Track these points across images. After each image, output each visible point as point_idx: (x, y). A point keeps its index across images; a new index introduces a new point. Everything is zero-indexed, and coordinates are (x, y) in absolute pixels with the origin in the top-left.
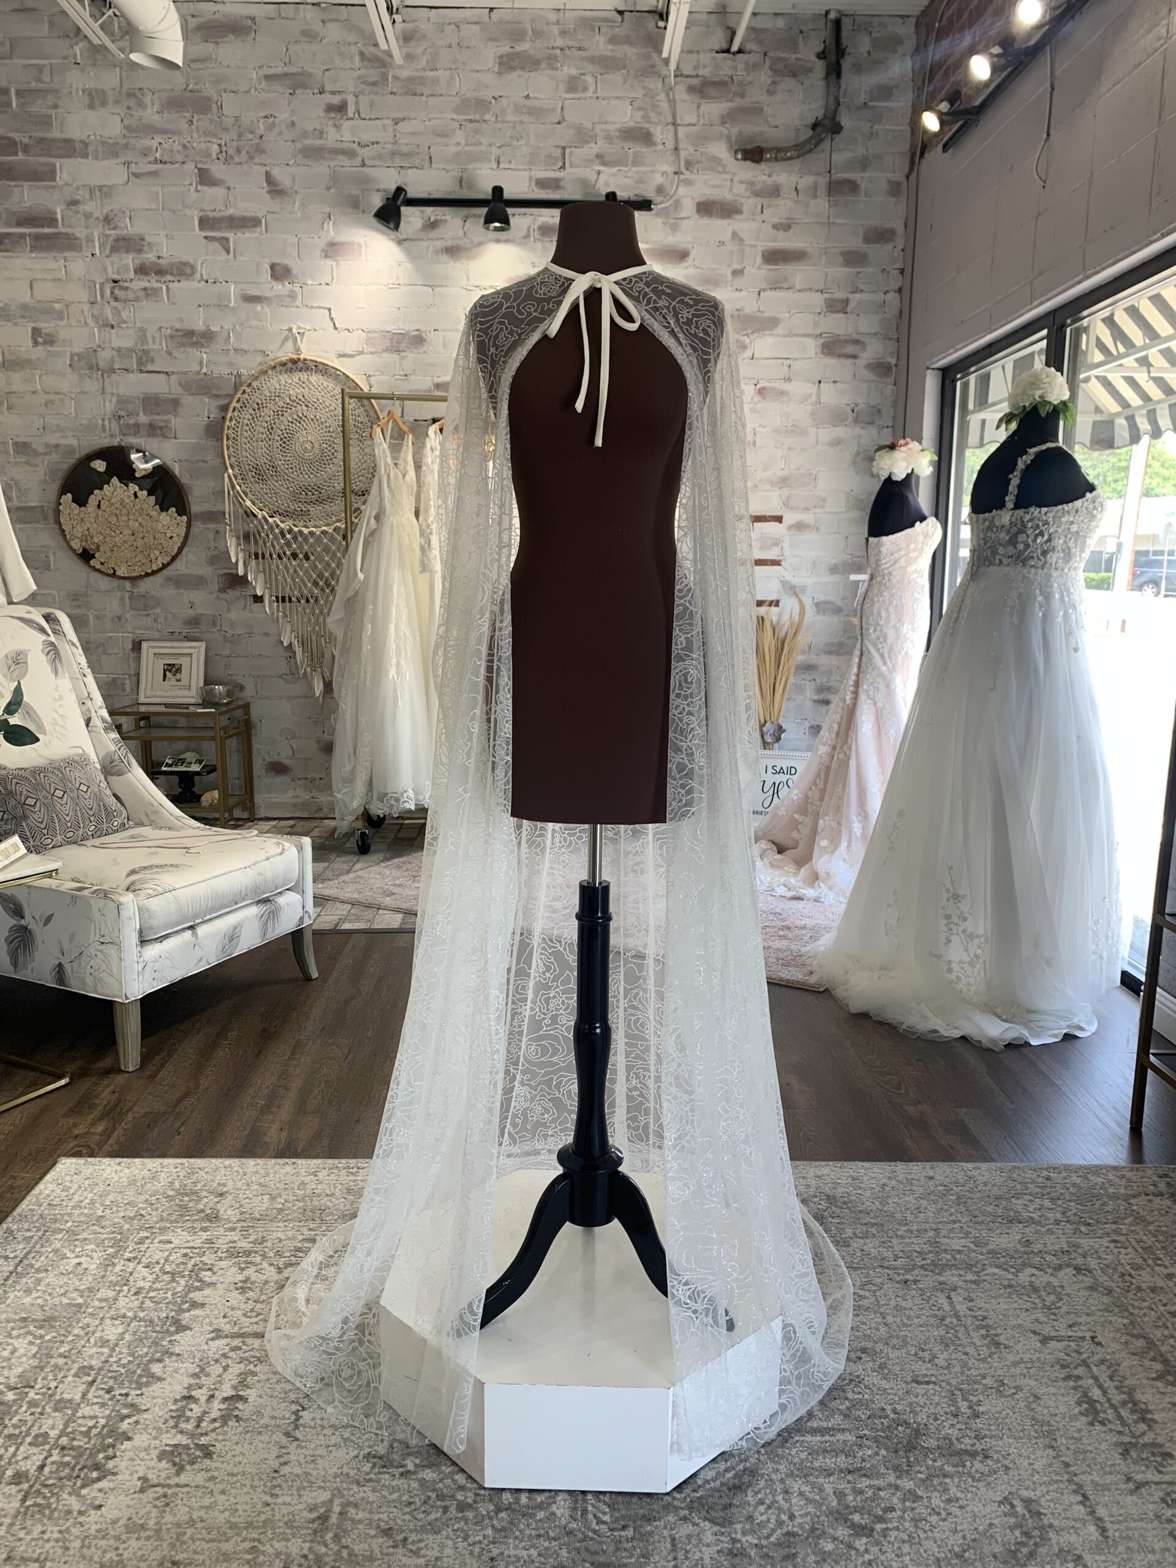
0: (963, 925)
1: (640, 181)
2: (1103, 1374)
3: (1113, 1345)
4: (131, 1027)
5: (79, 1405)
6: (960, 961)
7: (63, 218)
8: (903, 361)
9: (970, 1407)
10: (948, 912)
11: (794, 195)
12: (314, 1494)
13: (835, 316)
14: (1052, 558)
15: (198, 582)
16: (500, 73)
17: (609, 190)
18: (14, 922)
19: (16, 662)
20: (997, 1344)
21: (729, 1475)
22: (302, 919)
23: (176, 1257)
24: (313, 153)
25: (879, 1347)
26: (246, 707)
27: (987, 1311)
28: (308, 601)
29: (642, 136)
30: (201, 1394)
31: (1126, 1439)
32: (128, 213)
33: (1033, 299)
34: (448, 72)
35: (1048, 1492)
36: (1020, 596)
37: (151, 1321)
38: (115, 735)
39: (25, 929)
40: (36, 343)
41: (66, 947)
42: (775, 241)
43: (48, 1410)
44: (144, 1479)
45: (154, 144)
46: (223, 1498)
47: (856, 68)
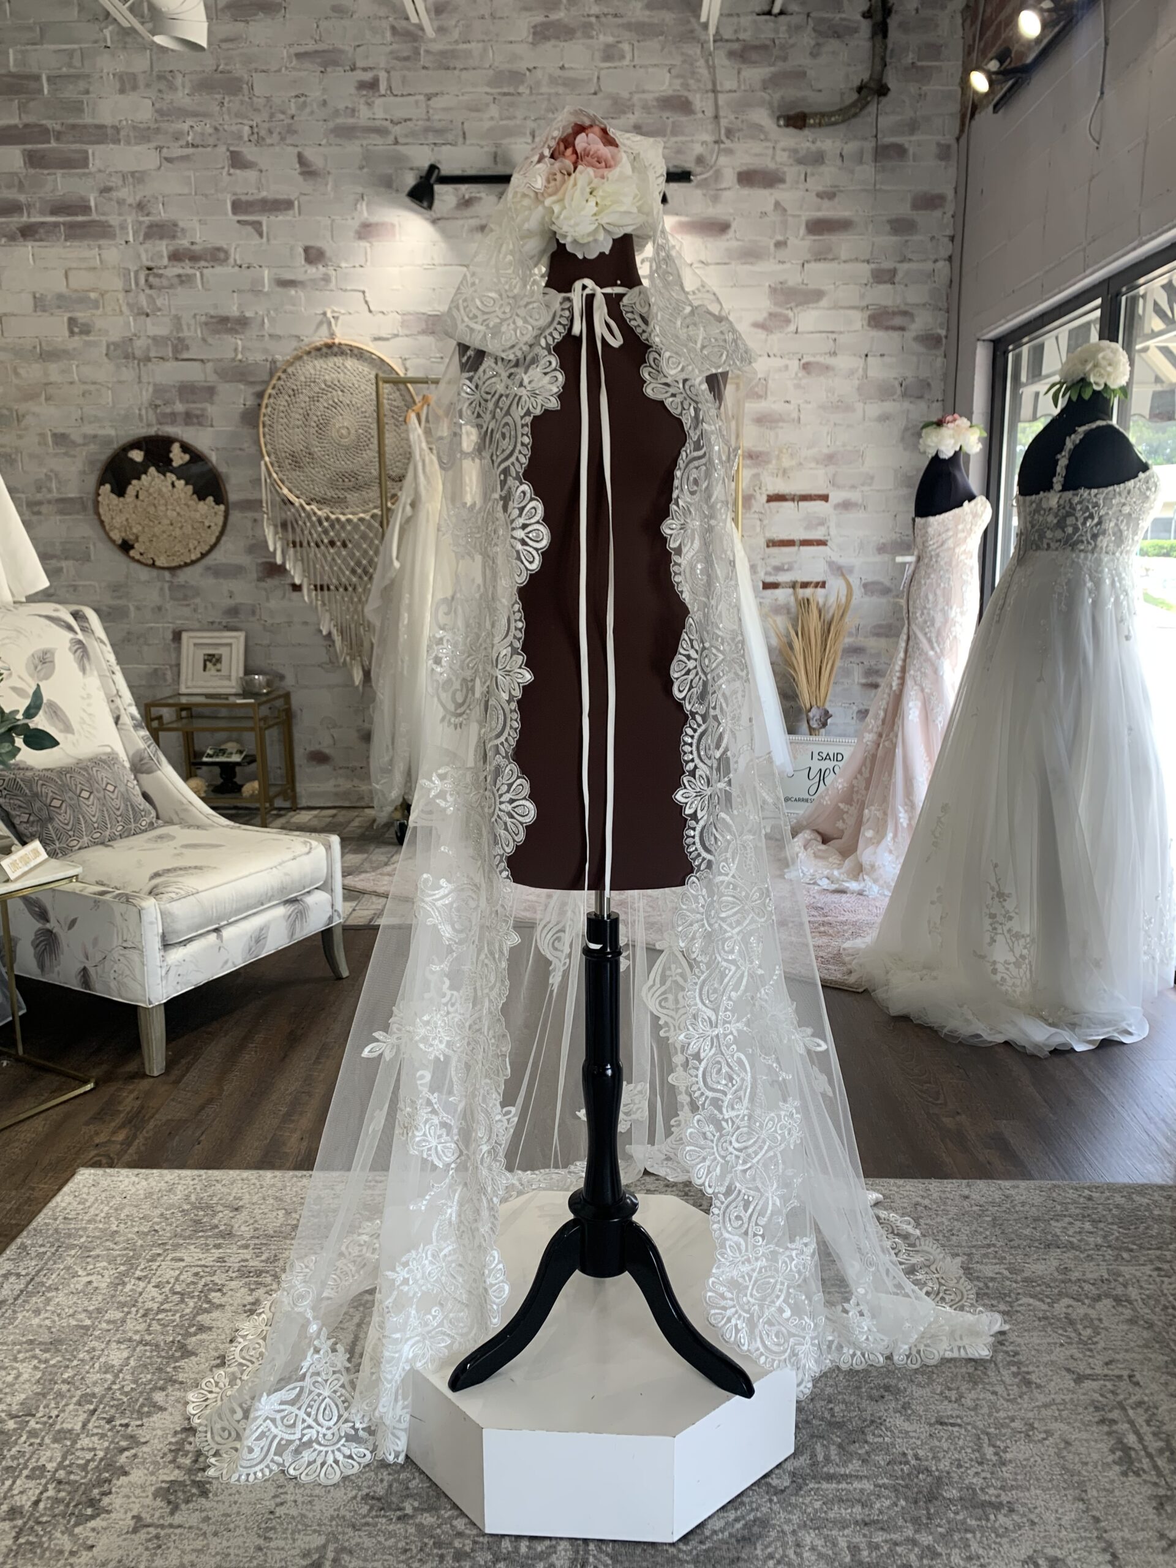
0: (1009, 925)
1: (679, 152)
2: (1139, 1418)
3: (1151, 1386)
4: (155, 1032)
5: (78, 1435)
6: (1006, 962)
7: (96, 206)
8: (953, 333)
9: (996, 1454)
10: (993, 911)
11: (839, 162)
12: (307, 1538)
13: (882, 287)
14: (1103, 542)
15: (237, 571)
16: (534, 44)
18: (39, 925)
19: (44, 661)
20: (1028, 1384)
21: (739, 1525)
22: (331, 919)
23: (187, 1277)
24: (346, 132)
25: (903, 1385)
26: (287, 696)
27: (1019, 1346)
28: (346, 589)
29: (681, 105)
31: (1162, 1492)
32: (161, 199)
33: (1086, 267)
34: (481, 45)
36: (1068, 583)
37: (157, 1346)
38: (144, 733)
39: (50, 932)
40: (72, 333)
41: (90, 950)
42: (819, 210)
43: (47, 1440)
44: (137, 1518)
45: (185, 127)
46: (216, 1540)
47: (904, 27)
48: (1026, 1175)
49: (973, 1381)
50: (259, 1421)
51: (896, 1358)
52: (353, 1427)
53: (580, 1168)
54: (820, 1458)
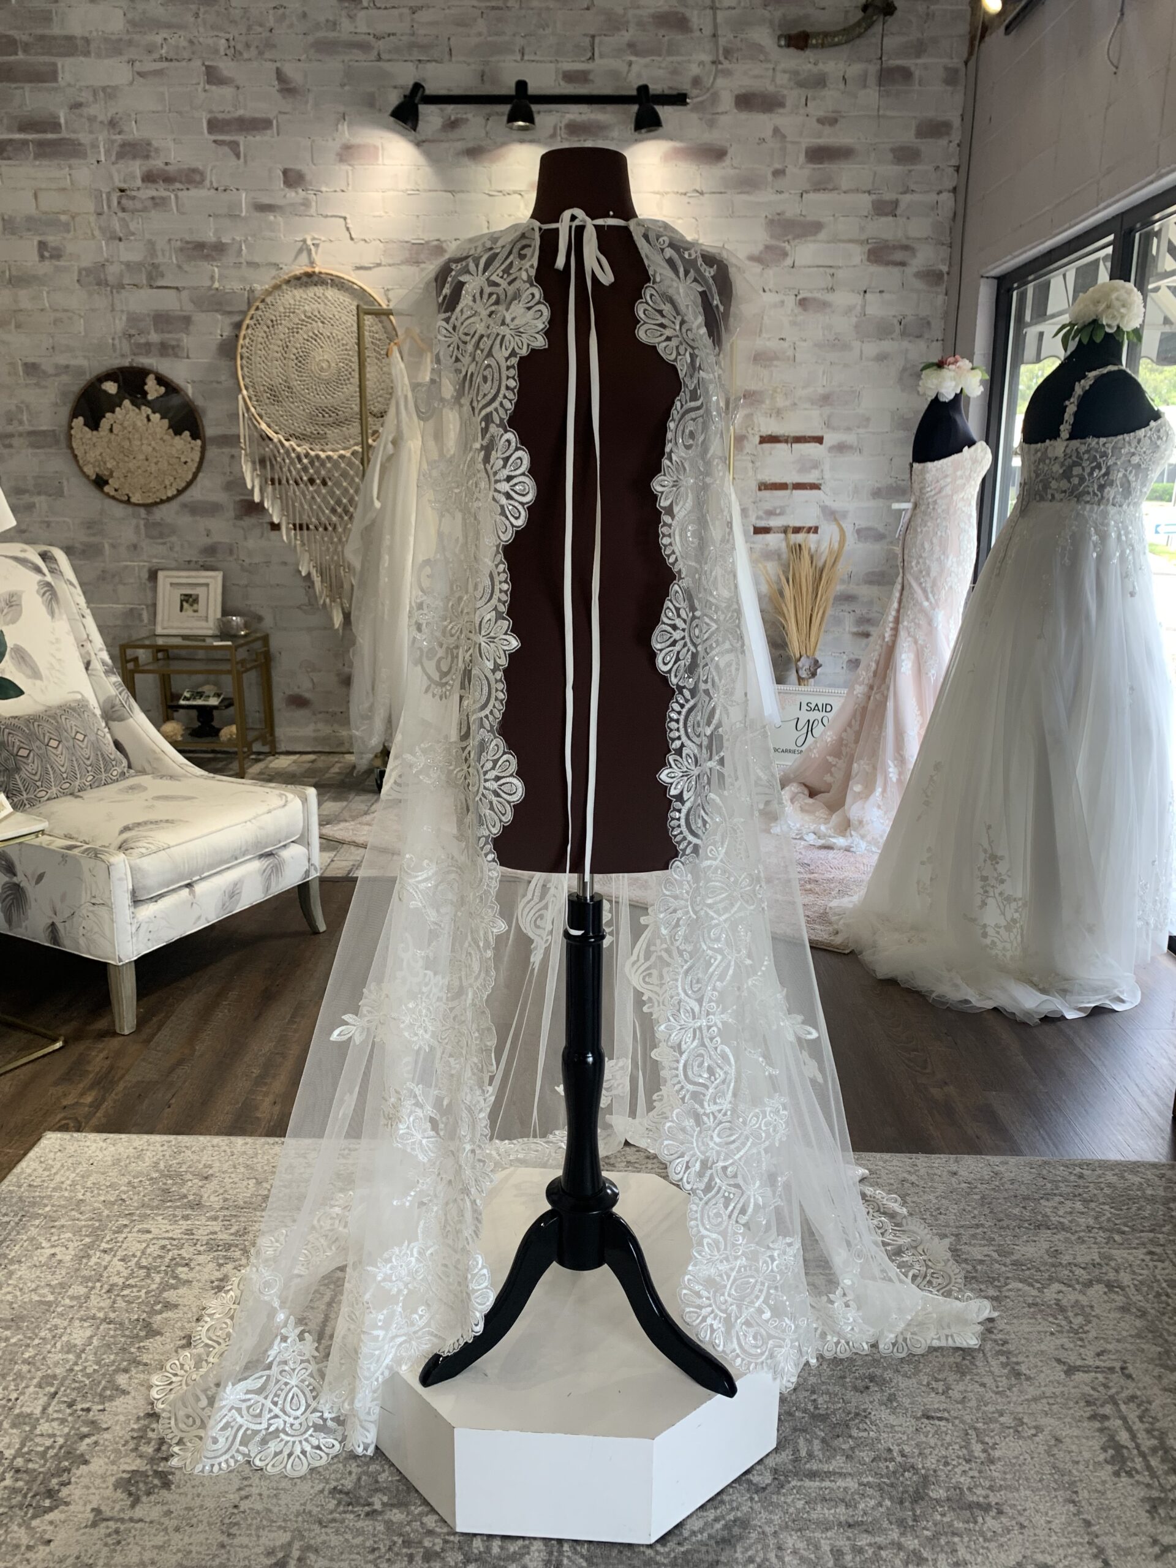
0: (1001, 888)
1: (675, 72)
2: (1132, 1413)
3: (1144, 1379)
4: (126, 989)
5: (38, 1420)
6: (996, 926)
7: (66, 122)
8: (956, 269)
9: (984, 1451)
10: (985, 874)
11: (842, 86)
12: (272, 1535)
13: (883, 219)
14: (1110, 492)
15: (211, 509)
17: (641, 83)
18: (6, 879)
19: (8, 605)
20: (1018, 1375)
21: (718, 1526)
22: (307, 873)
23: (154, 1250)
24: (325, 47)
25: (888, 1375)
26: (265, 639)
27: (1008, 1333)
28: (326, 529)
29: (675, 22)
31: (1155, 1494)
32: (134, 116)
33: (1099, 201)
35: (1065, 1557)
36: (1073, 536)
37: (121, 1324)
38: (116, 679)
39: (17, 886)
40: (42, 257)
41: (58, 907)
42: (820, 137)
43: (6, 1425)
44: (97, 1511)
45: (159, 39)
46: (176, 1537)
48: (1015, 1151)
49: (961, 1371)
50: (224, 1411)
51: (881, 1346)
52: (321, 1417)
53: (560, 1138)
54: (803, 1453)
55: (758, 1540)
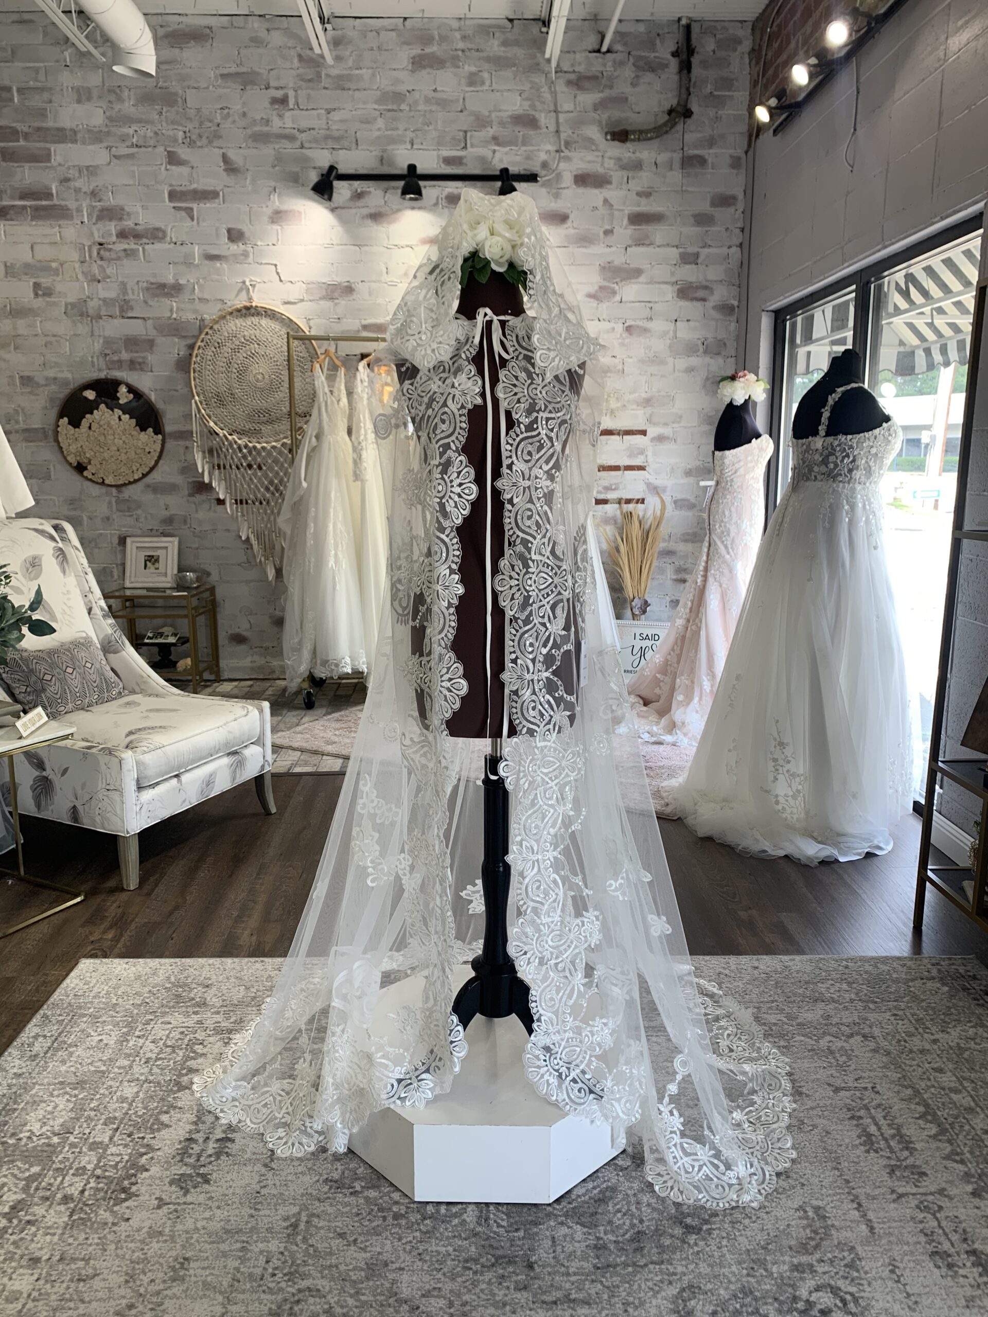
0: (788, 767)
1: (528, 158)
2: (879, 1115)
3: (888, 1094)
4: (131, 855)
5: (107, 1145)
6: (786, 795)
7: (57, 193)
8: (744, 304)
10: (775, 756)
11: (654, 168)
12: (287, 1209)
13: (688, 266)
14: (857, 474)
15: (171, 488)
16: (412, 71)
17: (503, 166)
18: (36, 773)
19: (33, 565)
20: (800, 1094)
21: (596, 1192)
22: (263, 767)
23: (175, 1035)
24: (261, 138)
26: (212, 590)
28: (261, 503)
29: (528, 121)
30: (200, 1137)
31: (893, 1162)
32: (110, 188)
33: (845, 260)
34: (370, 71)
35: (832, 1201)
36: (831, 506)
37: (159, 1083)
38: (112, 621)
39: (46, 779)
40: (36, 295)
41: (79, 792)
42: (639, 205)
43: (84, 1149)
45: (131, 131)
46: (219, 1212)
47: (704, 64)
48: (800, 952)
55: (623, 1199)
